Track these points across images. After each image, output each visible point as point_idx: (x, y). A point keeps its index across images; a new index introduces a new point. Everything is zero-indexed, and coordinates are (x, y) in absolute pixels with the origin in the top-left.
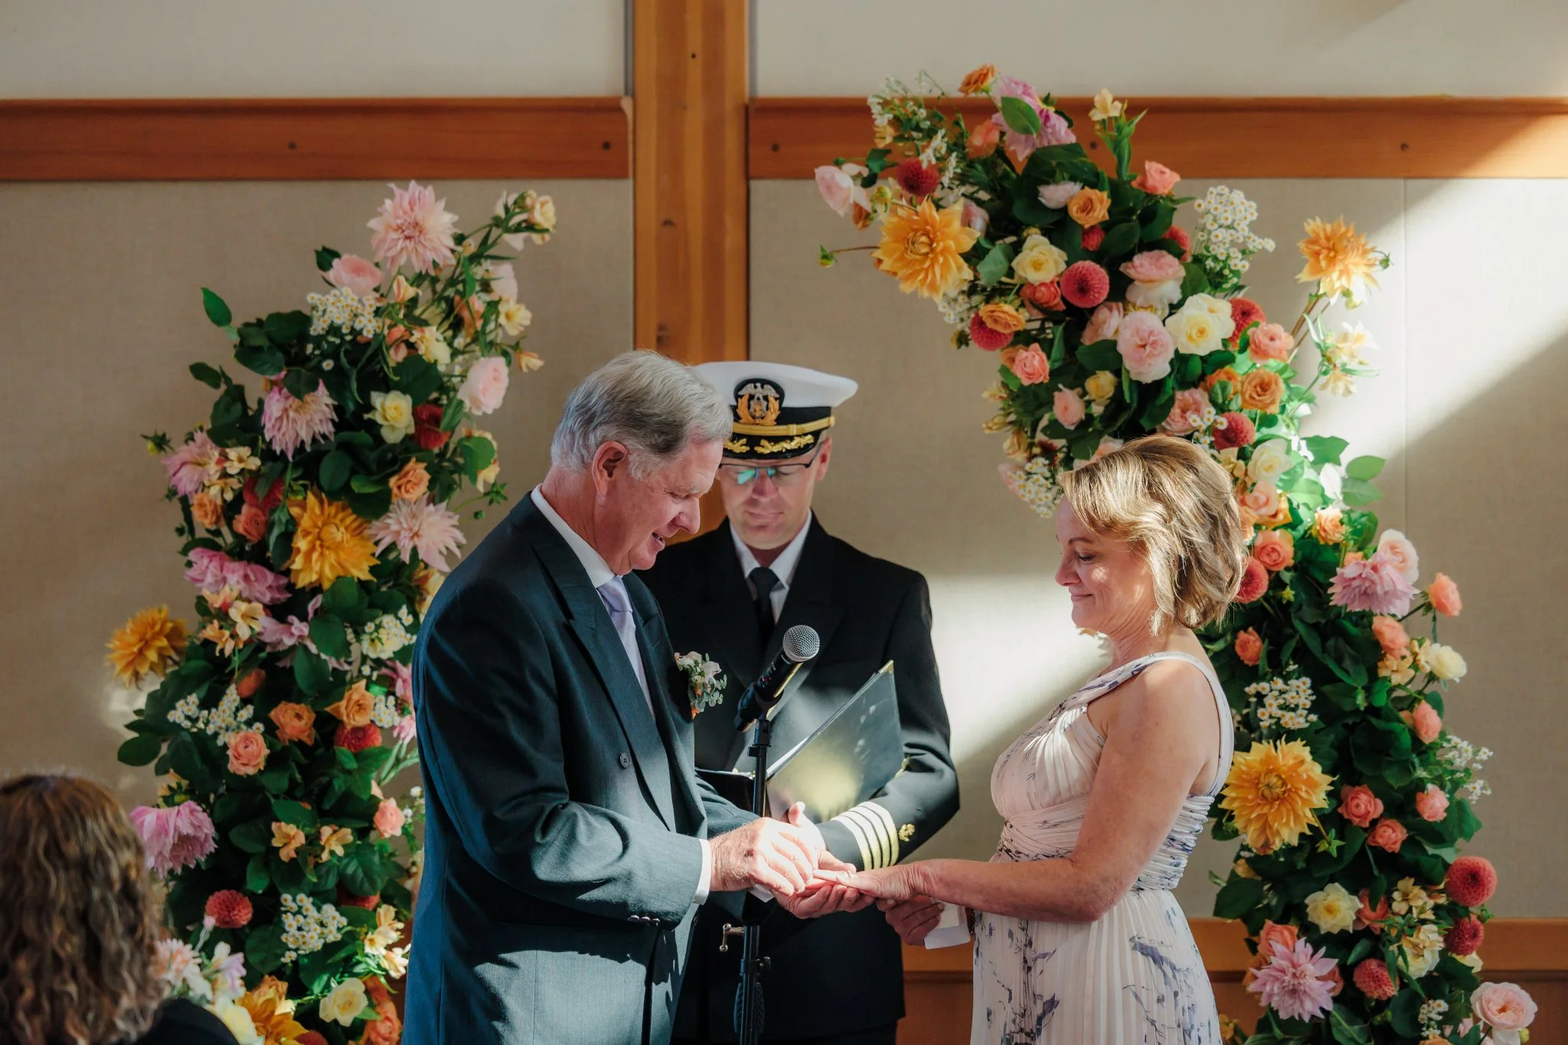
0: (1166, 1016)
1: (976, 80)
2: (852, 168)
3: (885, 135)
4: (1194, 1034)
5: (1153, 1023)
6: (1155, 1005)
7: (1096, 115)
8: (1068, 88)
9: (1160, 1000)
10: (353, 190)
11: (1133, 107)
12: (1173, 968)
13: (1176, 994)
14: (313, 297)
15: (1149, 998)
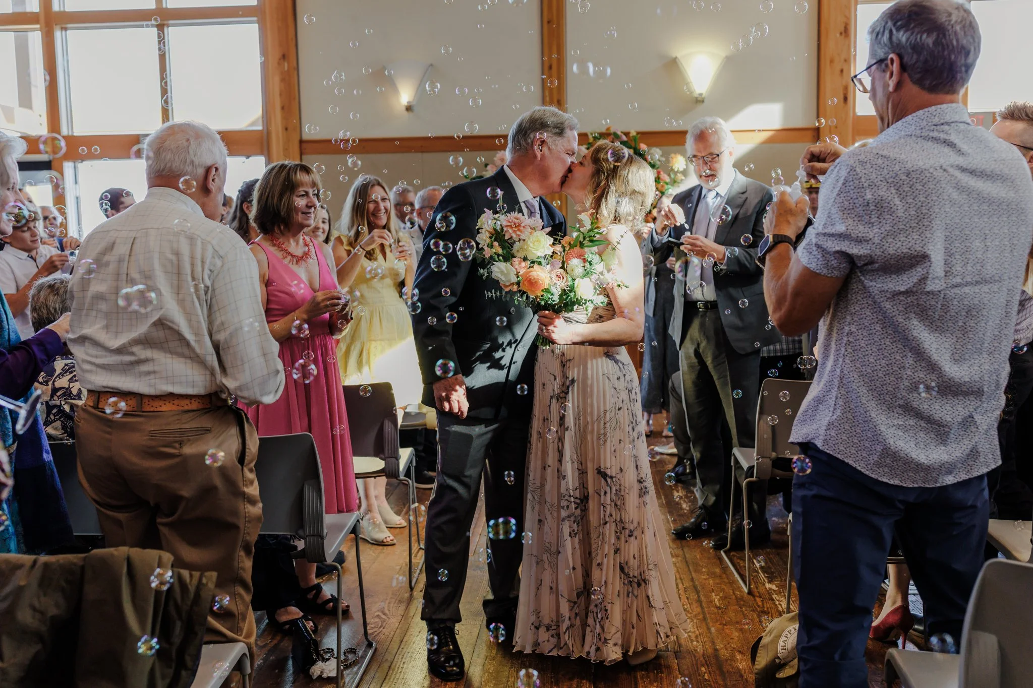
0: (621, 385)
1: (608, 129)
2: (585, 146)
3: (591, 140)
4: (633, 391)
5: (615, 389)
6: (616, 381)
7: (631, 135)
8: (626, 130)
9: (618, 379)
10: (492, 153)
11: (638, 133)
12: (623, 364)
13: (625, 375)
14: (484, 173)
15: (613, 379)
